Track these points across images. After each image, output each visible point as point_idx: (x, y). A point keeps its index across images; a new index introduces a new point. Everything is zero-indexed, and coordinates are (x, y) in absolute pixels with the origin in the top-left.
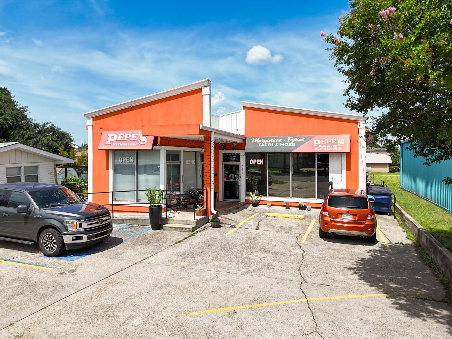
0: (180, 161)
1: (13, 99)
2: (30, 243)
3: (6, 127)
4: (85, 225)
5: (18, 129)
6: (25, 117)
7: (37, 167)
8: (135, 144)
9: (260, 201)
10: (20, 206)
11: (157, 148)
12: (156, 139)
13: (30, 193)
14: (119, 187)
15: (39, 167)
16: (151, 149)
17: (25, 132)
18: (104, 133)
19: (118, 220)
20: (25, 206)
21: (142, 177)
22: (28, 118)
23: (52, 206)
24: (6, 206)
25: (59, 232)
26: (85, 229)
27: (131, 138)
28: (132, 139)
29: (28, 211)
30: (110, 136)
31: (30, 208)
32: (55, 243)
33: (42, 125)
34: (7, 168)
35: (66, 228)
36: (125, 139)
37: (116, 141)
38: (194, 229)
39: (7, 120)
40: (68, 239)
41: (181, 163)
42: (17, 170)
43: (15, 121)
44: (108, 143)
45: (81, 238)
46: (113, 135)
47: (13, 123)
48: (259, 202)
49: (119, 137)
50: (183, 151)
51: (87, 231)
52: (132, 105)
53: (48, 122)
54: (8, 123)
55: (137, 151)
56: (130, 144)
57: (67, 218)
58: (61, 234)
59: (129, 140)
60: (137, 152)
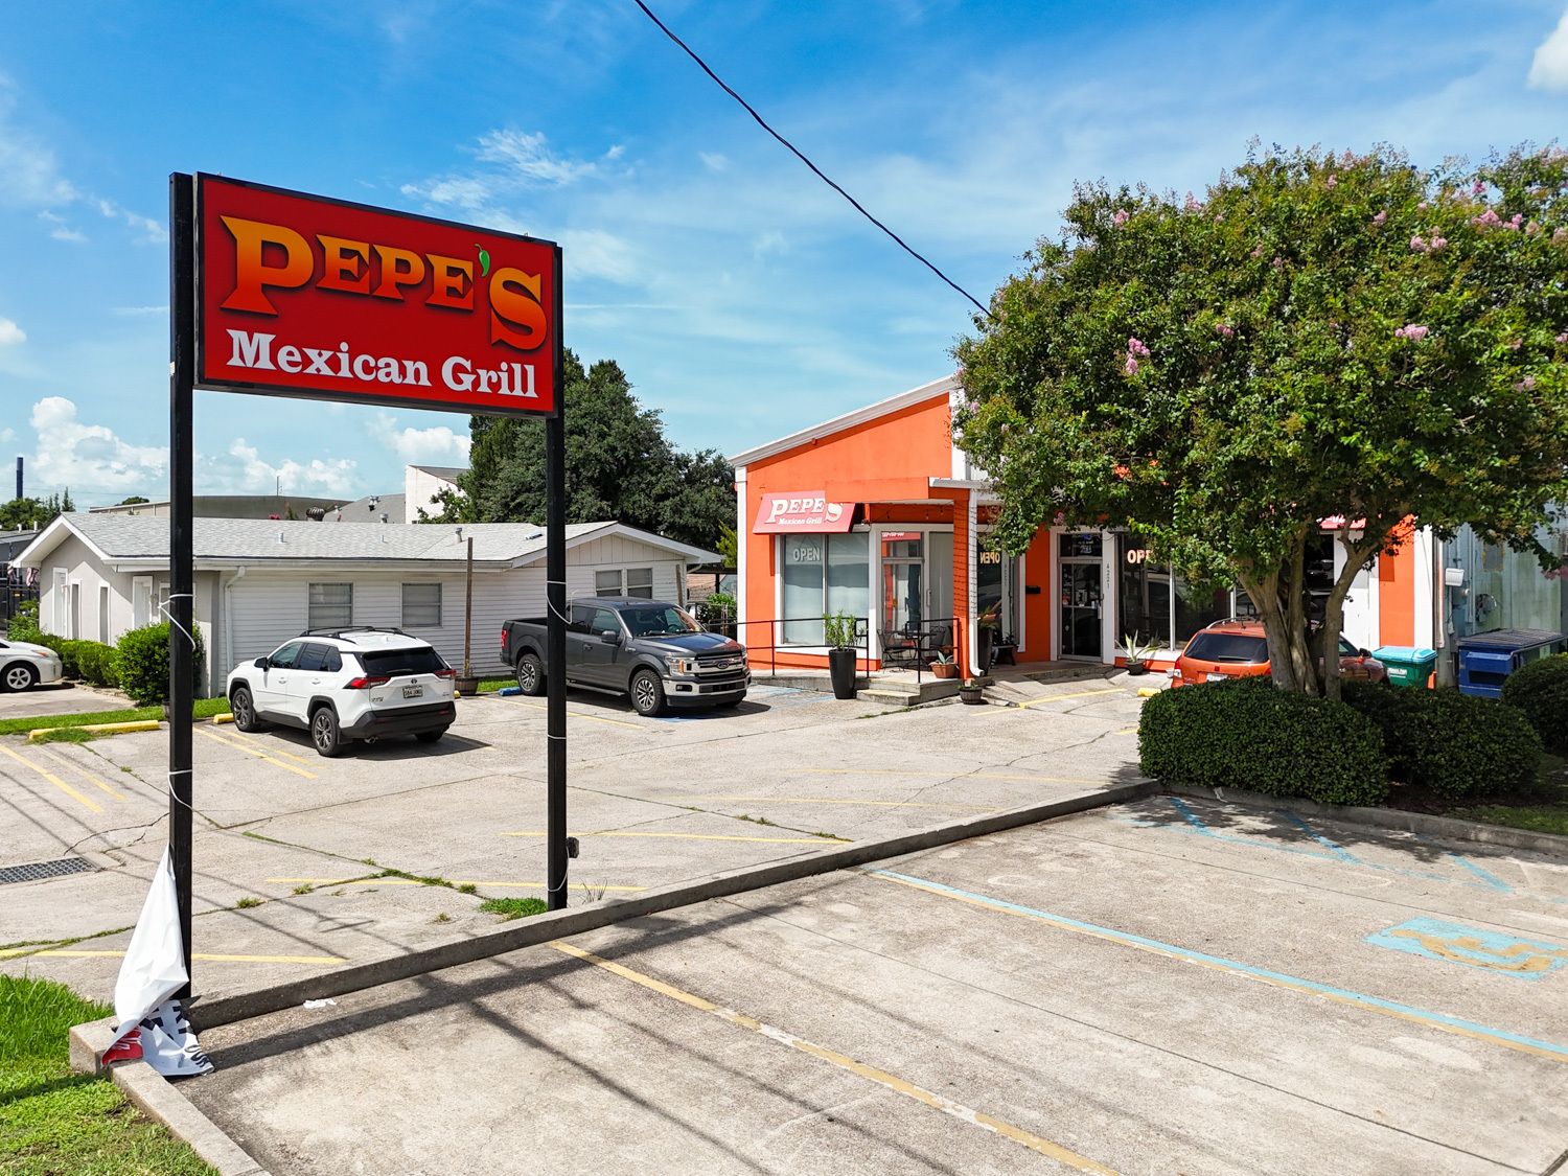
0: (922, 556)
1: (630, 393)
2: (619, 694)
3: (611, 469)
4: (696, 668)
5: (638, 474)
6: (655, 439)
7: (650, 570)
8: (819, 521)
9: (1152, 661)
10: (606, 633)
11: (862, 527)
12: (859, 509)
13: (620, 612)
14: (793, 613)
15: (653, 570)
16: (846, 529)
17: (654, 479)
18: (766, 496)
19: (782, 678)
20: (613, 633)
21: (838, 592)
22: (662, 442)
23: (651, 635)
24: (588, 633)
25: (658, 676)
26: (696, 674)
27: (812, 508)
28: (814, 511)
29: (616, 641)
30: (776, 503)
31: (620, 637)
32: (652, 694)
33: (694, 458)
34: (598, 573)
35: (667, 669)
36: (803, 511)
37: (787, 515)
38: (915, 701)
39: (613, 449)
40: (670, 689)
41: (923, 561)
42: (614, 576)
43: (631, 453)
44: (772, 519)
45: (688, 688)
46: (781, 502)
47: (626, 455)
48: (1150, 665)
49: (793, 506)
50: (931, 533)
51: (699, 678)
52: (817, 437)
53: (710, 448)
54: (618, 460)
55: (827, 535)
56: (810, 521)
57: (669, 653)
58: (661, 679)
59: (810, 513)
60: (827, 538)
